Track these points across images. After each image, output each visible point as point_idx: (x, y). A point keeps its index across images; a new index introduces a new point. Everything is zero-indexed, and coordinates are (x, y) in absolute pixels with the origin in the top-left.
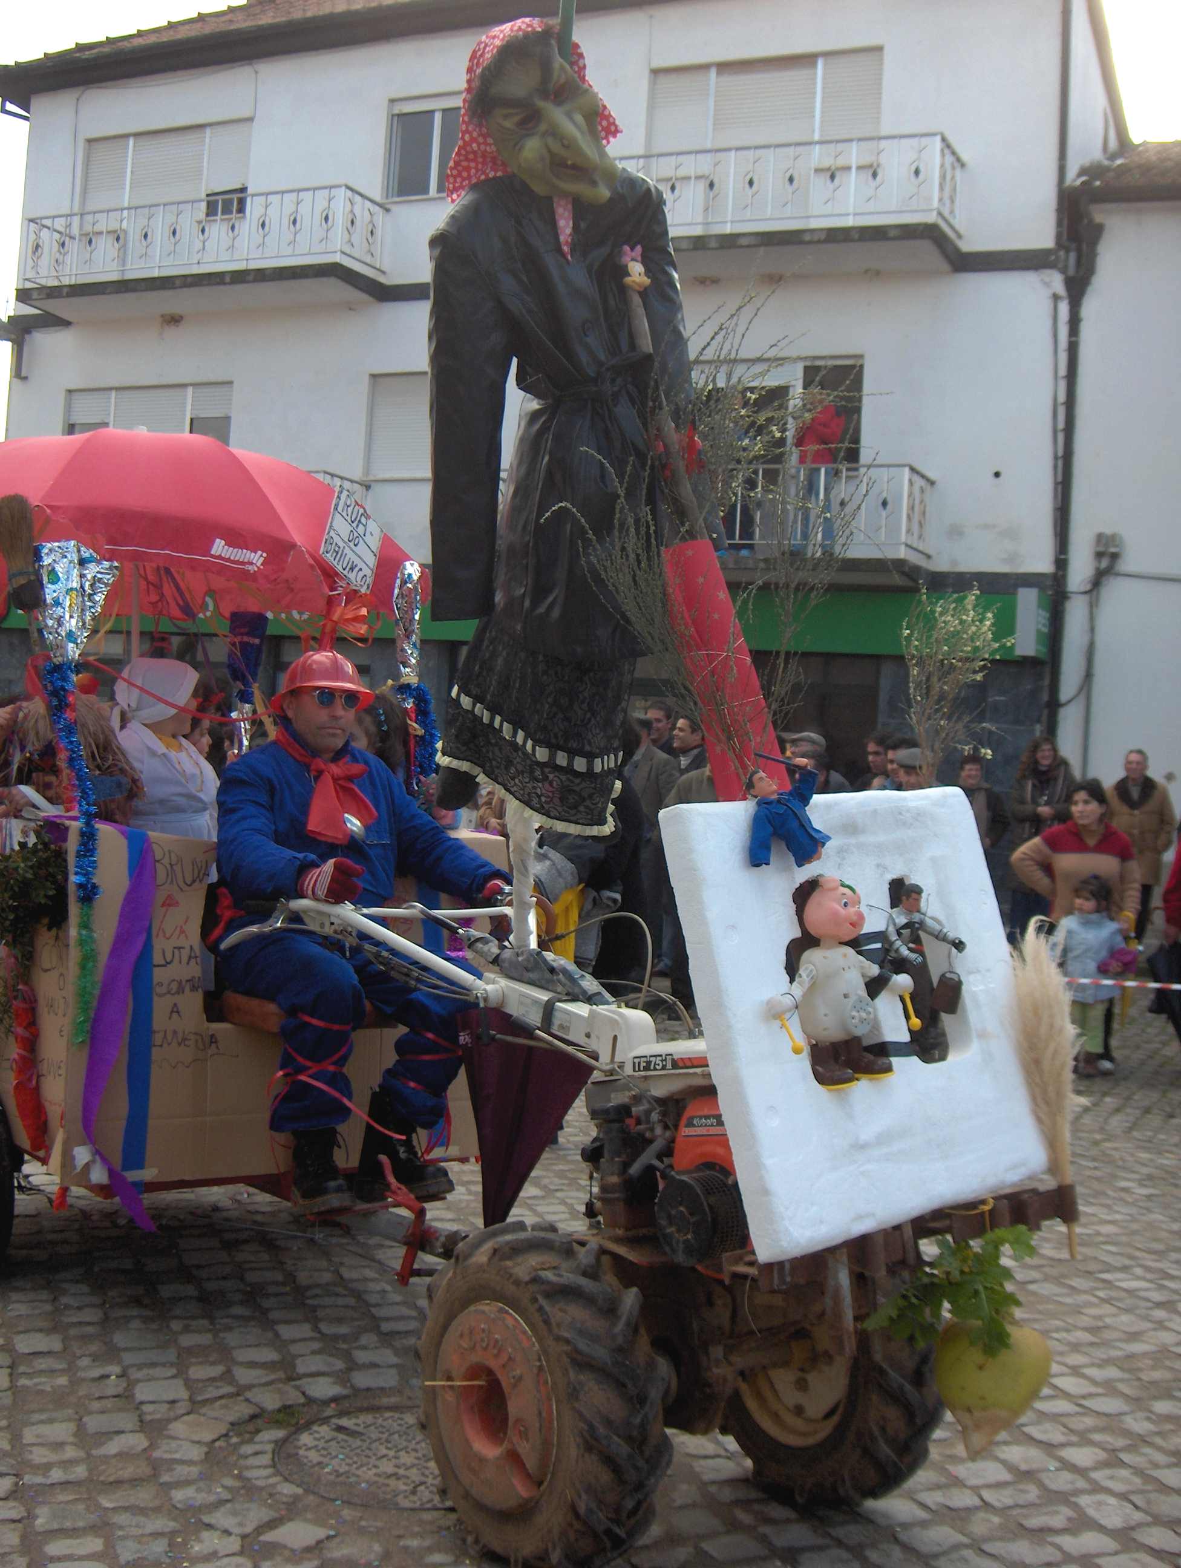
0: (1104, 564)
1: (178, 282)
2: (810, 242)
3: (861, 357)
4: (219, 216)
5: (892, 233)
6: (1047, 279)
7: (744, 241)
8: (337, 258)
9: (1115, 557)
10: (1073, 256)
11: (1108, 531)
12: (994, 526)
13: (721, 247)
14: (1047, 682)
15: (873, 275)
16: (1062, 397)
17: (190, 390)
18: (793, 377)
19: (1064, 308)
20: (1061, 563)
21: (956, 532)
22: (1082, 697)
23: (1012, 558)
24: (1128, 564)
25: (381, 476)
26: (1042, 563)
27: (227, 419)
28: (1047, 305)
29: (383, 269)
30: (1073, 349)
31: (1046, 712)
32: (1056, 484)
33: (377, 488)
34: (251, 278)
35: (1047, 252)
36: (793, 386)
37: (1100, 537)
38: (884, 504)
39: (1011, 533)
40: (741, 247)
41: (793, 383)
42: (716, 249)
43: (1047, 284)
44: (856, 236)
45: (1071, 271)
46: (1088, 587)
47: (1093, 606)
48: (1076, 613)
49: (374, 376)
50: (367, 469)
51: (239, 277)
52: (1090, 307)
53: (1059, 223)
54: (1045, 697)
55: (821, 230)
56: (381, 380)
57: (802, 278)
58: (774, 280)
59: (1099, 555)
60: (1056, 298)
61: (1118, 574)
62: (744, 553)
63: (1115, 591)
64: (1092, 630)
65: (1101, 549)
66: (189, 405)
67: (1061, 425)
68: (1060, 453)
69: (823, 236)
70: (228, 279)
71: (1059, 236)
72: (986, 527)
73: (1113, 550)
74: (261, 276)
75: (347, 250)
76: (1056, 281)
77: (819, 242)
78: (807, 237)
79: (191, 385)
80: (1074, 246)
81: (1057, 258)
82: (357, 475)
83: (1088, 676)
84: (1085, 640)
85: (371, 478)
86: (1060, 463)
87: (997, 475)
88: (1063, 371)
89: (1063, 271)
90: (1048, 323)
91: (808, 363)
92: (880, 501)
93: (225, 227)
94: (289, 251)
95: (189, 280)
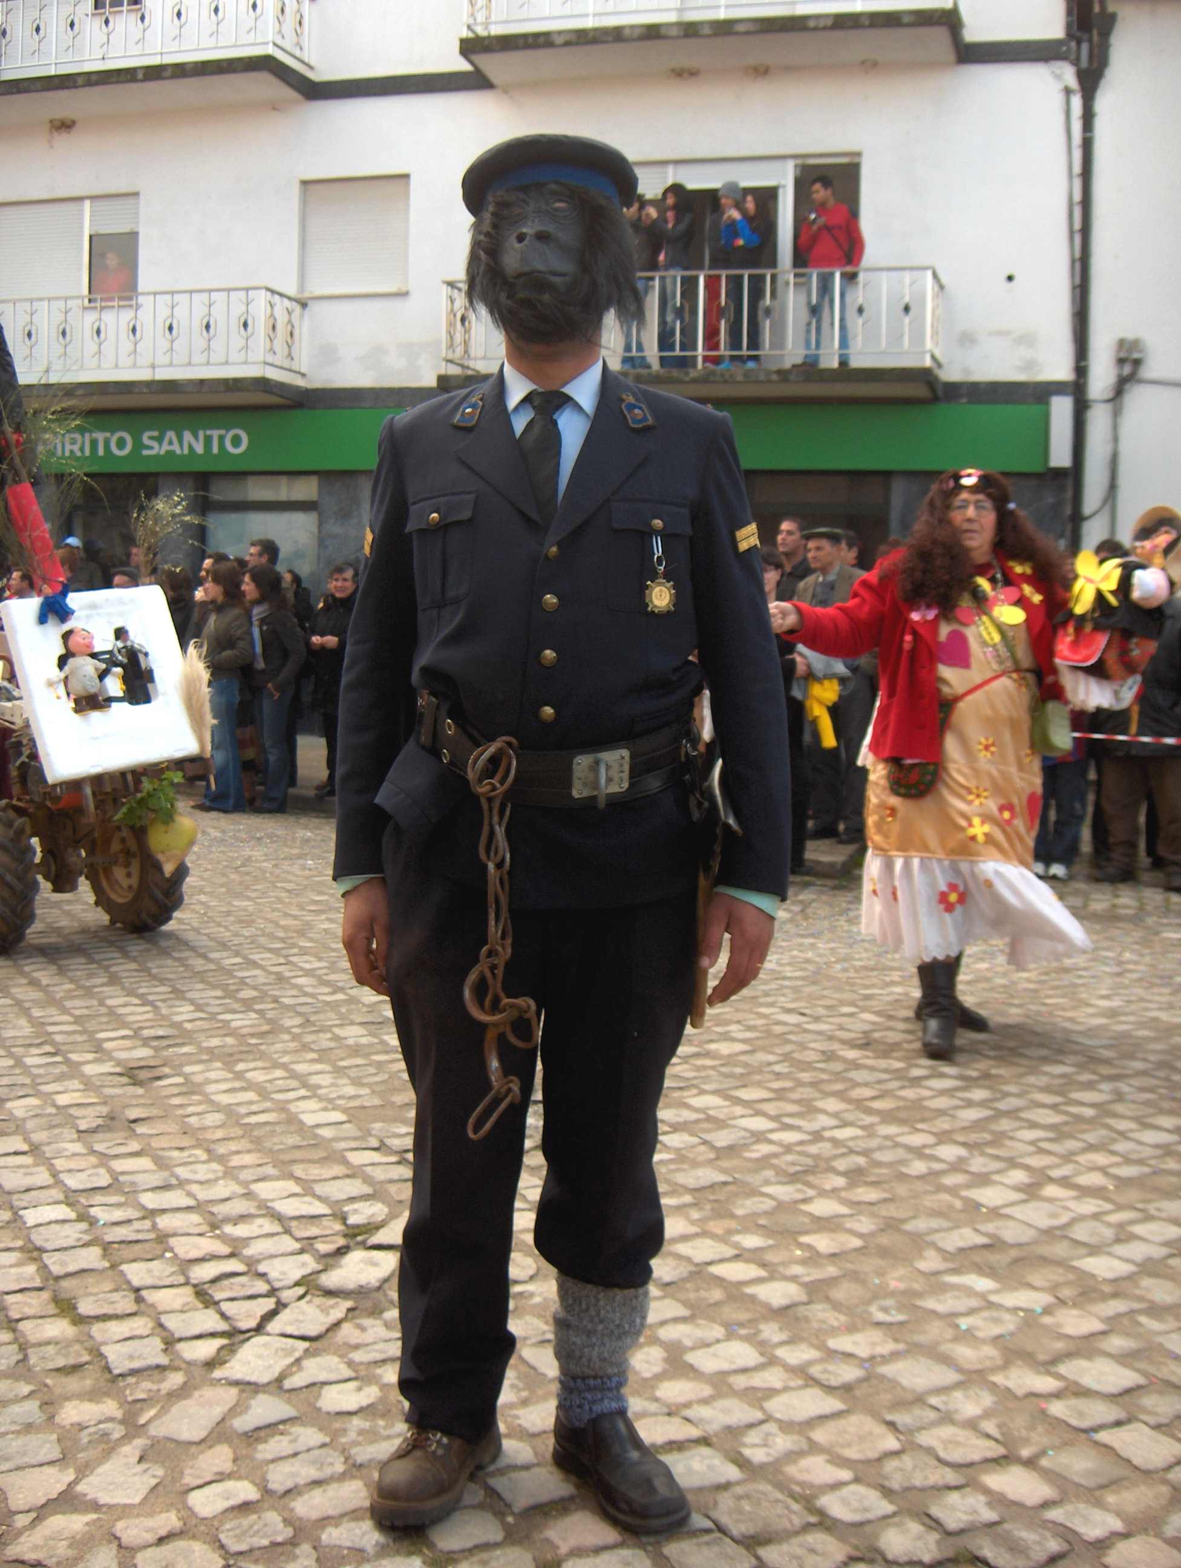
0: (1127, 370)
1: (80, 81)
2: (815, 29)
3: (859, 154)
4: (125, 8)
5: (906, 20)
6: (1058, 72)
7: (741, 28)
8: (270, 50)
9: (1137, 363)
10: (1085, 47)
11: (1130, 336)
12: (1008, 333)
13: (715, 35)
14: (1069, 494)
15: (870, 66)
16: (1077, 197)
17: (87, 204)
18: (784, 179)
19: (1077, 102)
20: (1081, 370)
21: (967, 339)
22: (1107, 507)
23: (1030, 365)
24: (1152, 370)
25: (318, 292)
26: (1061, 370)
27: (133, 236)
28: (1059, 98)
29: (312, 63)
30: (1087, 146)
31: (1069, 527)
32: (1074, 288)
33: (315, 307)
34: (168, 73)
35: (1057, 43)
36: (784, 186)
37: (1122, 343)
38: (907, 309)
39: (1027, 340)
40: (737, 33)
41: (783, 182)
42: (709, 36)
43: (1058, 77)
44: (867, 23)
45: (1084, 63)
46: (1110, 395)
47: (1116, 414)
48: (1098, 421)
49: (305, 183)
50: (302, 286)
51: (154, 73)
52: (1105, 102)
53: (1069, 13)
54: (1068, 511)
55: (827, 16)
56: (312, 187)
57: (791, 70)
58: (761, 72)
59: (1121, 361)
60: (1068, 91)
61: (1141, 381)
62: (751, 365)
63: (1138, 398)
64: (1116, 439)
65: (1123, 355)
66: (87, 221)
67: (1077, 225)
68: (1078, 254)
69: (829, 23)
70: (140, 76)
71: (1069, 27)
72: (1000, 333)
73: (1136, 356)
74: (180, 71)
75: (279, 42)
76: (1068, 74)
77: (825, 28)
78: (812, 24)
79: (92, 198)
80: (1086, 36)
81: (1069, 50)
82: (292, 291)
83: (1113, 487)
84: (1109, 449)
85: (307, 295)
86: (1078, 266)
87: (1010, 278)
88: (1077, 168)
89: (1076, 62)
90: (1060, 118)
91: (799, 161)
92: (902, 306)
93: (134, 18)
94: (212, 42)
95: (94, 78)
